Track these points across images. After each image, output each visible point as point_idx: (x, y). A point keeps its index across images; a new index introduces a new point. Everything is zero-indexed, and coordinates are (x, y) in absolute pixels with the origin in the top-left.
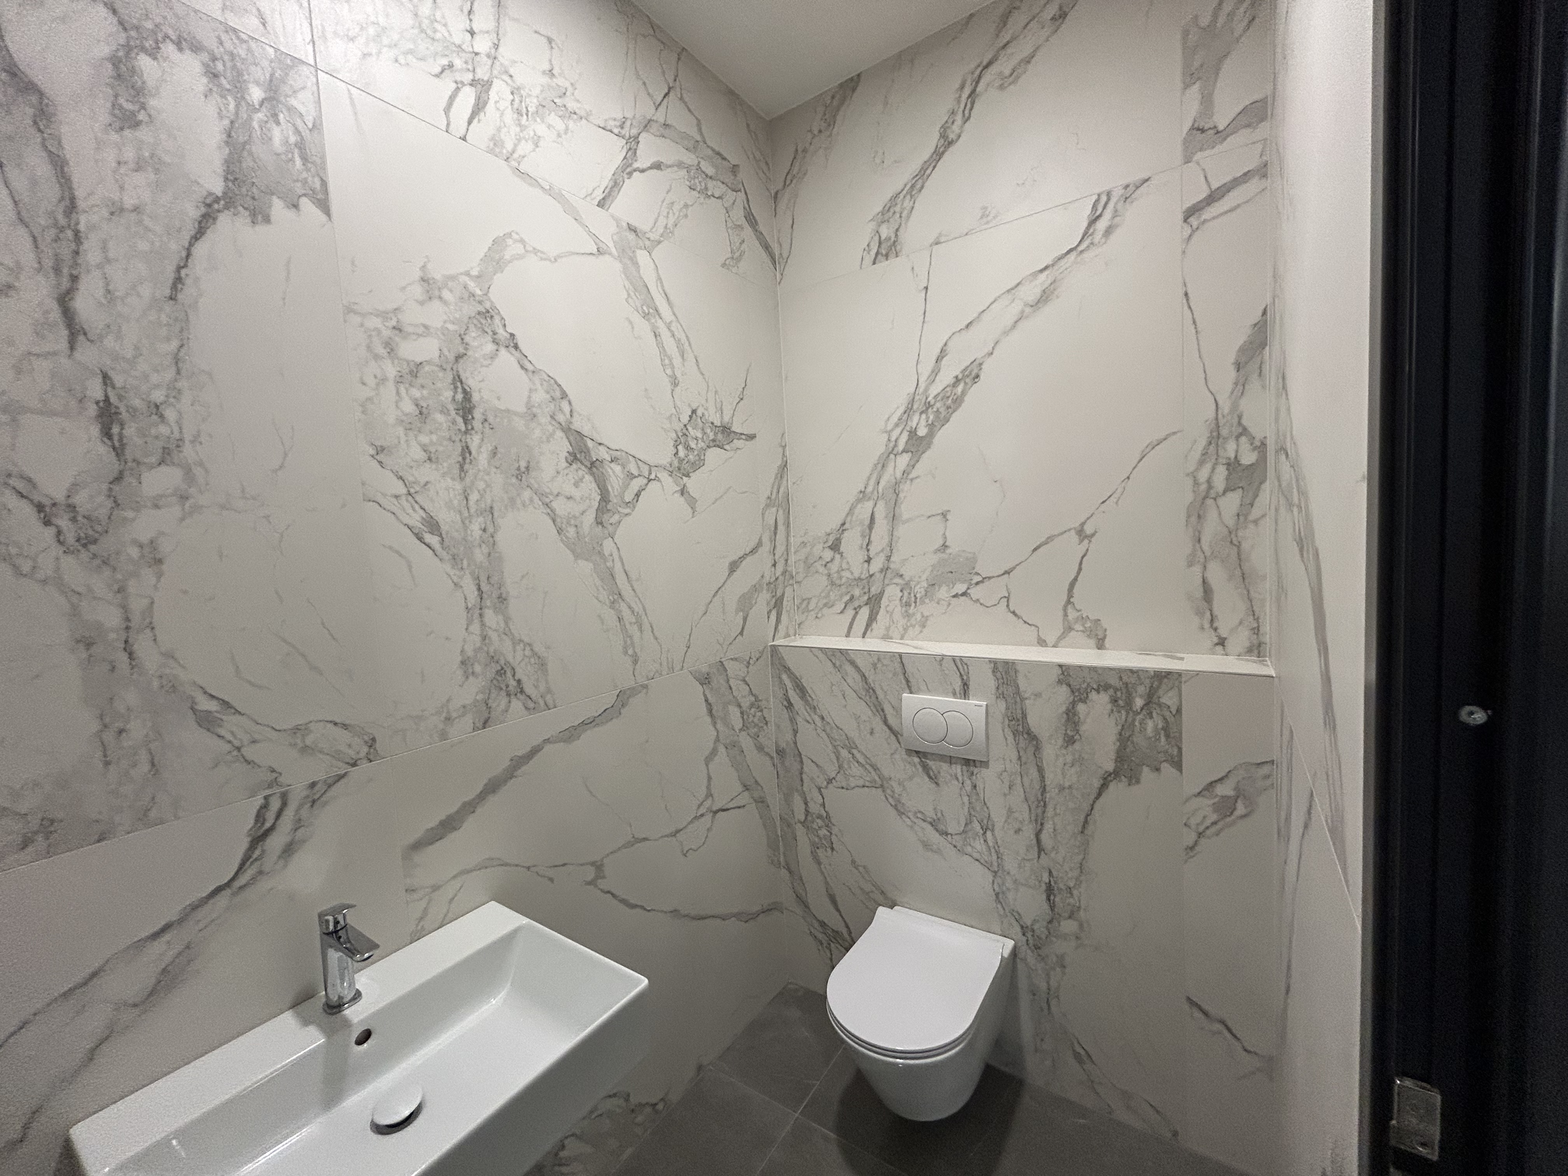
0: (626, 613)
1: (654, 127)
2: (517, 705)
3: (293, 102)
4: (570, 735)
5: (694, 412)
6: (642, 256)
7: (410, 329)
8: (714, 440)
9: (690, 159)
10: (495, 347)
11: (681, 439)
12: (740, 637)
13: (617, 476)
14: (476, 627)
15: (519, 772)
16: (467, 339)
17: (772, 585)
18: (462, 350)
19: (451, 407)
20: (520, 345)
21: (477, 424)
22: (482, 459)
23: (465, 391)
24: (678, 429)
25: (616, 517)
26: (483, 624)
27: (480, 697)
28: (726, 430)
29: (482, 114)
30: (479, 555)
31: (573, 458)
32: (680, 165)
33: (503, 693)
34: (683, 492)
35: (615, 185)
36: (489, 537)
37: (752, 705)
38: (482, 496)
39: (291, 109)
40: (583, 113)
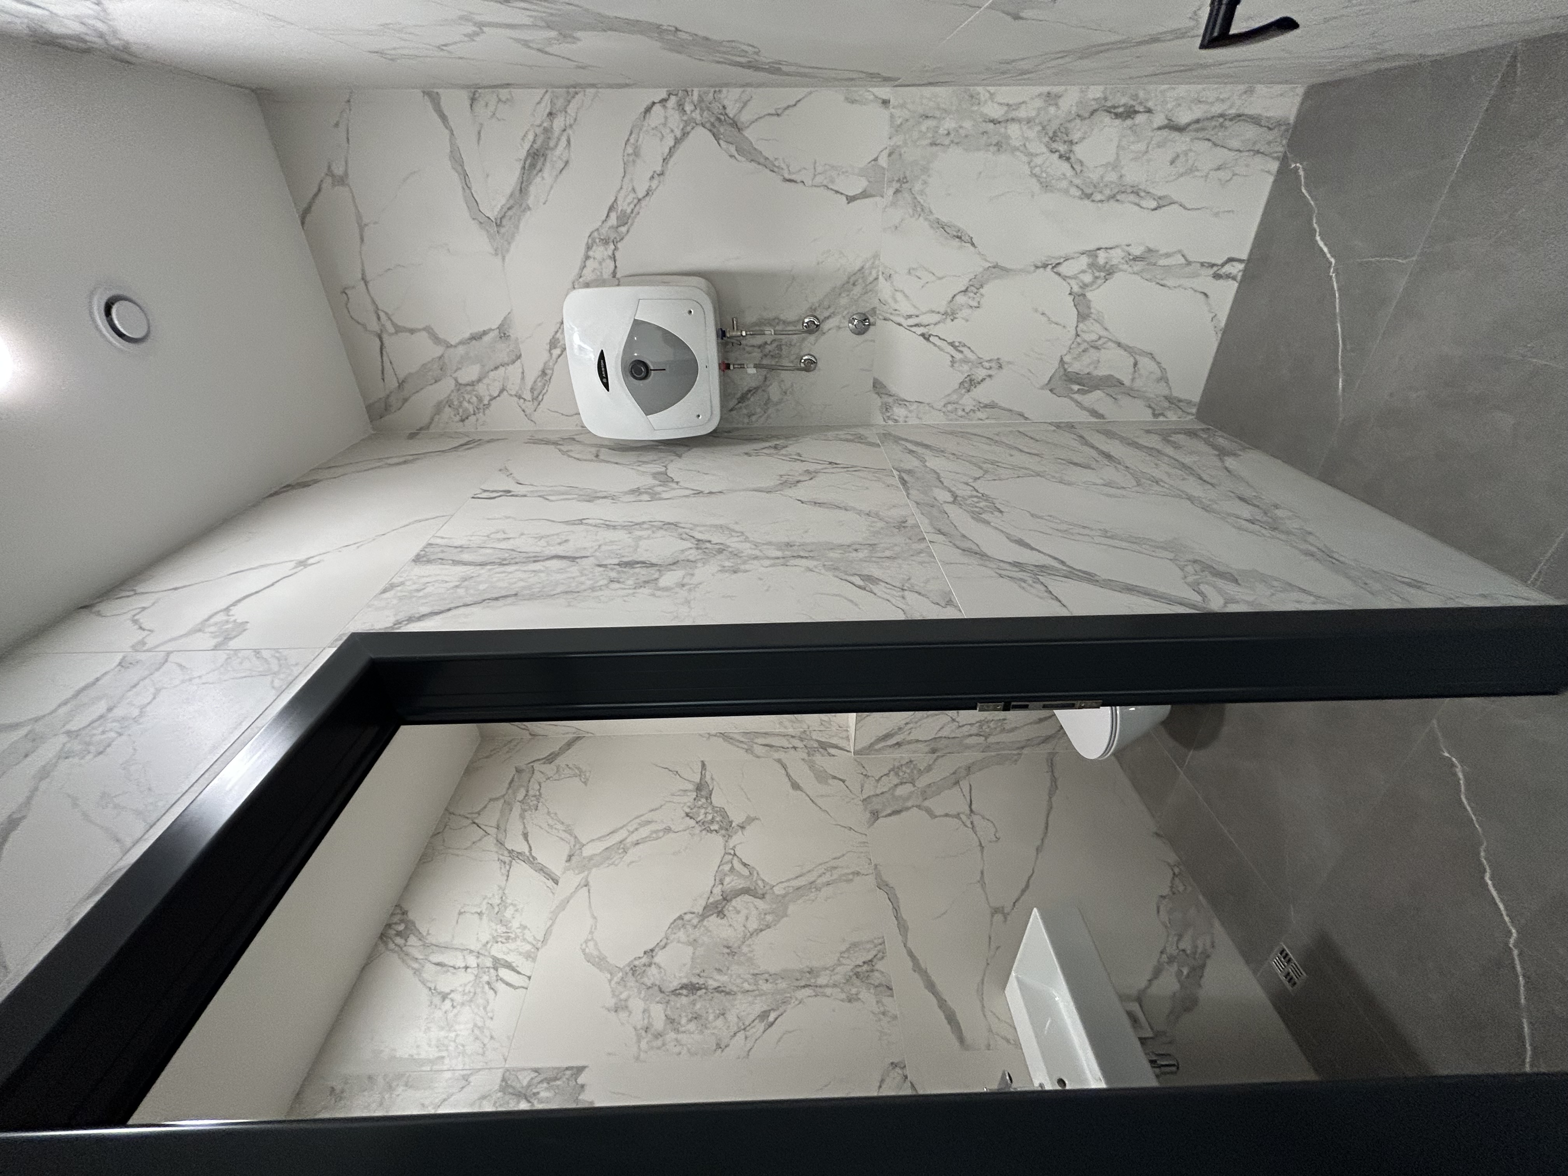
0: (824, 879)
1: (501, 836)
2: (879, 966)
3: (525, 1083)
4: (903, 927)
5: (687, 815)
6: (587, 851)
7: (646, 1021)
8: (707, 799)
9: (517, 809)
10: (653, 966)
11: (706, 826)
12: (846, 783)
13: (733, 880)
14: (828, 991)
15: (923, 966)
16: (649, 984)
17: (810, 751)
18: (656, 988)
19: (692, 998)
20: (651, 947)
21: (701, 981)
22: (724, 979)
23: (682, 988)
24: (700, 829)
25: (760, 883)
26: (827, 986)
27: (872, 991)
28: (699, 788)
29: (514, 965)
30: (783, 985)
31: (721, 914)
32: (522, 817)
33: (871, 974)
34: (743, 828)
35: (542, 870)
36: (772, 977)
37: (897, 774)
38: (746, 981)
39: (529, 1085)
40: (500, 892)
